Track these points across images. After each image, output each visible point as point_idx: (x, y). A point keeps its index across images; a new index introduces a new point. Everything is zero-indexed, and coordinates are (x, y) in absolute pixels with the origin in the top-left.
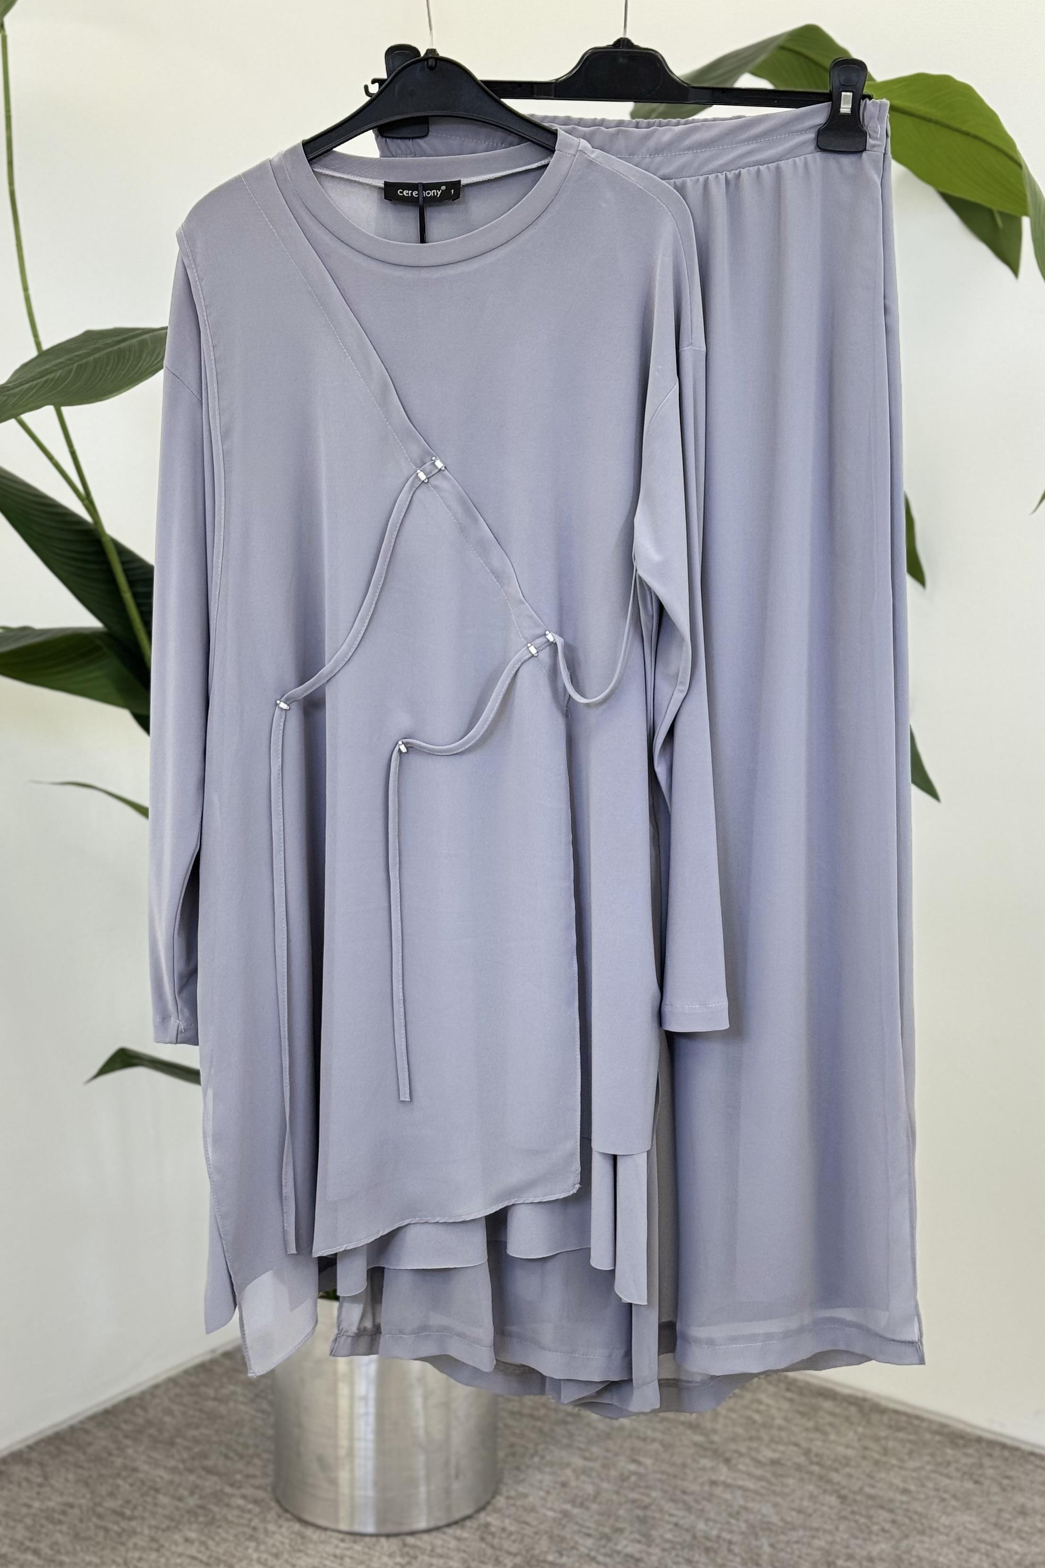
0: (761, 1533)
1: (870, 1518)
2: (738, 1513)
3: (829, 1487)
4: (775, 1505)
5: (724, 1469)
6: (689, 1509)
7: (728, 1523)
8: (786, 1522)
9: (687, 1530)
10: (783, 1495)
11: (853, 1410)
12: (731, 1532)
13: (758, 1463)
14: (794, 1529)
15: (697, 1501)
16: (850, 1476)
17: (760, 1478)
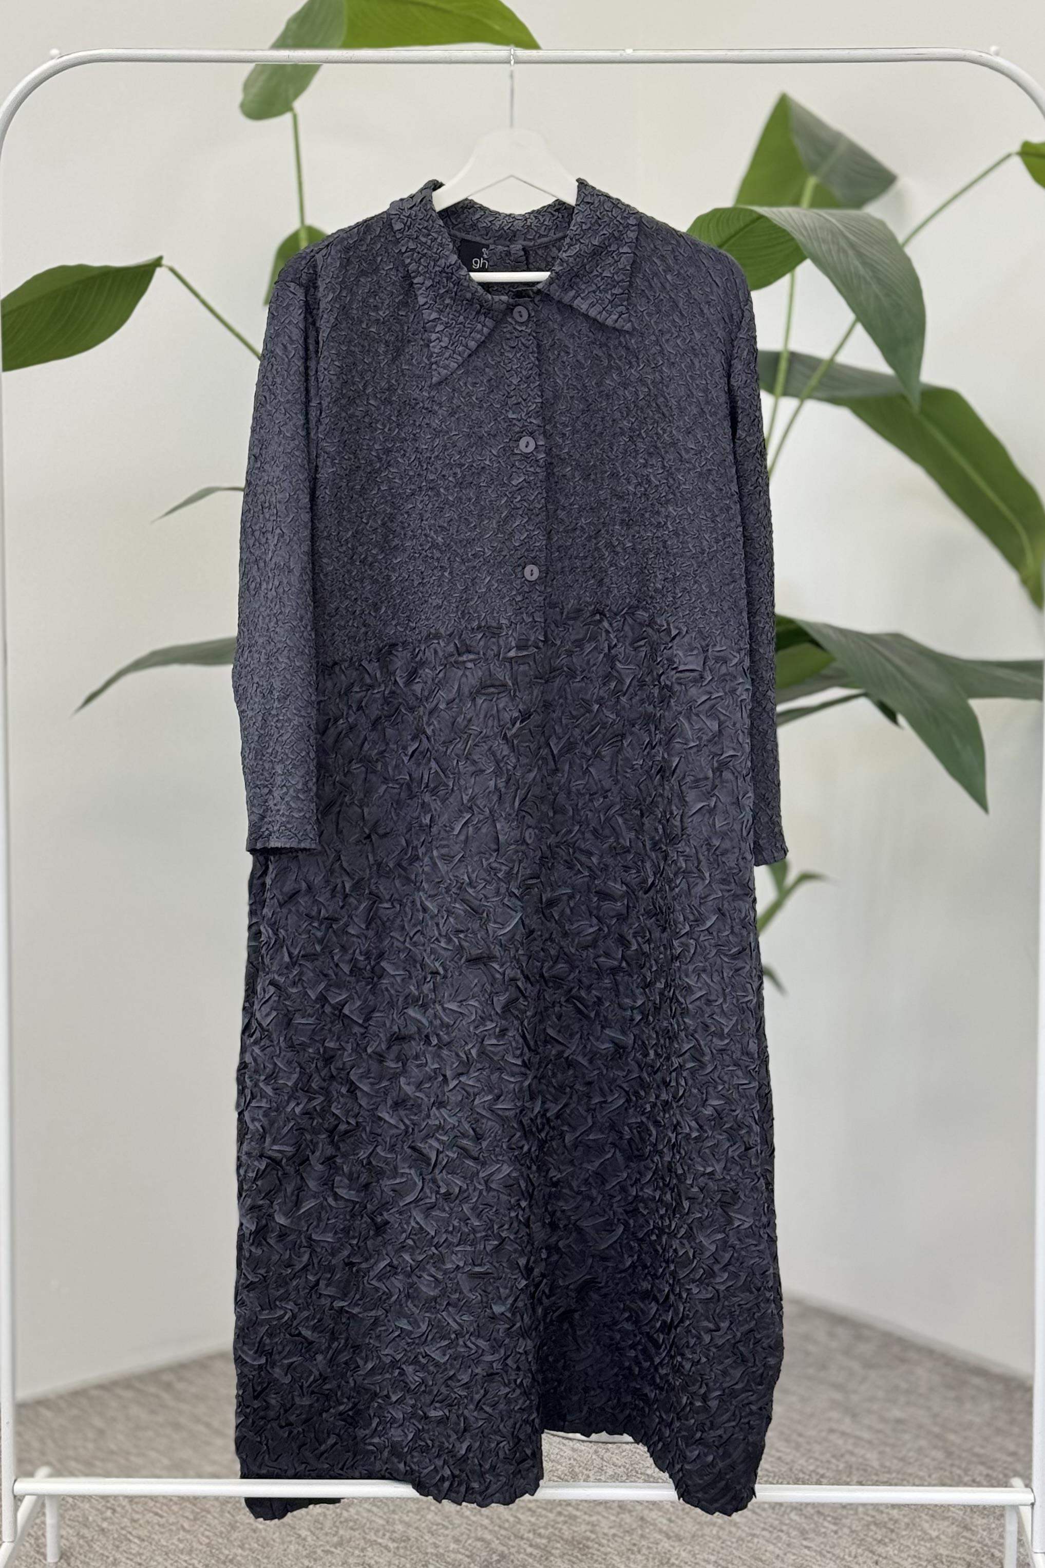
0: (855, 1472)
1: (966, 1471)
2: (842, 1456)
3: (940, 1444)
4: (881, 1453)
5: (847, 1420)
6: (798, 1447)
7: (829, 1462)
8: (882, 1466)
9: (787, 1464)
10: (893, 1446)
11: (999, 1387)
12: (828, 1469)
13: (883, 1420)
14: (889, 1472)
15: (808, 1443)
16: (966, 1438)
17: (879, 1431)
